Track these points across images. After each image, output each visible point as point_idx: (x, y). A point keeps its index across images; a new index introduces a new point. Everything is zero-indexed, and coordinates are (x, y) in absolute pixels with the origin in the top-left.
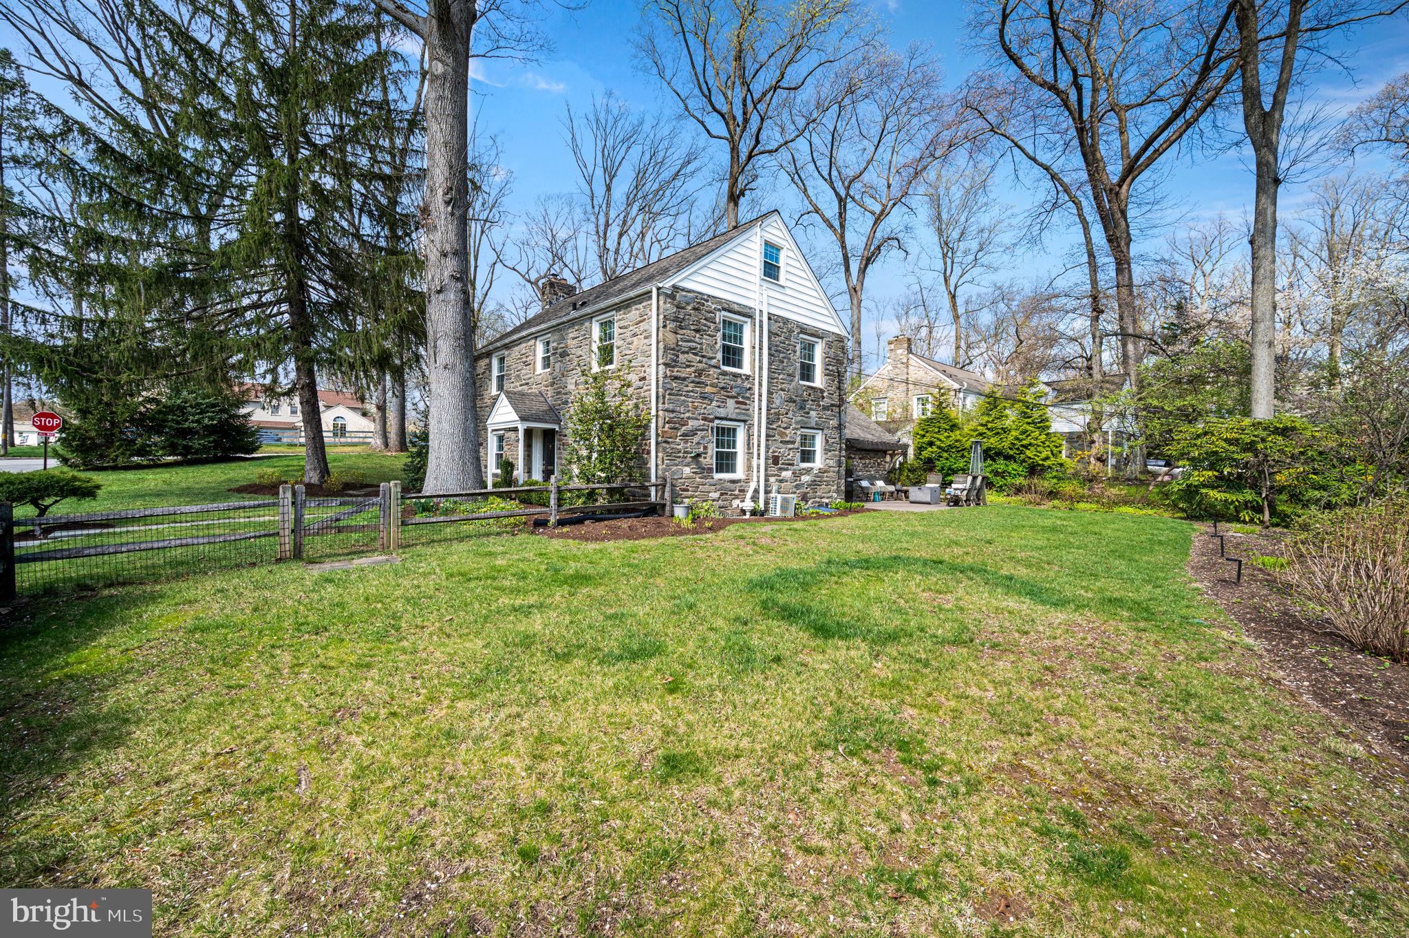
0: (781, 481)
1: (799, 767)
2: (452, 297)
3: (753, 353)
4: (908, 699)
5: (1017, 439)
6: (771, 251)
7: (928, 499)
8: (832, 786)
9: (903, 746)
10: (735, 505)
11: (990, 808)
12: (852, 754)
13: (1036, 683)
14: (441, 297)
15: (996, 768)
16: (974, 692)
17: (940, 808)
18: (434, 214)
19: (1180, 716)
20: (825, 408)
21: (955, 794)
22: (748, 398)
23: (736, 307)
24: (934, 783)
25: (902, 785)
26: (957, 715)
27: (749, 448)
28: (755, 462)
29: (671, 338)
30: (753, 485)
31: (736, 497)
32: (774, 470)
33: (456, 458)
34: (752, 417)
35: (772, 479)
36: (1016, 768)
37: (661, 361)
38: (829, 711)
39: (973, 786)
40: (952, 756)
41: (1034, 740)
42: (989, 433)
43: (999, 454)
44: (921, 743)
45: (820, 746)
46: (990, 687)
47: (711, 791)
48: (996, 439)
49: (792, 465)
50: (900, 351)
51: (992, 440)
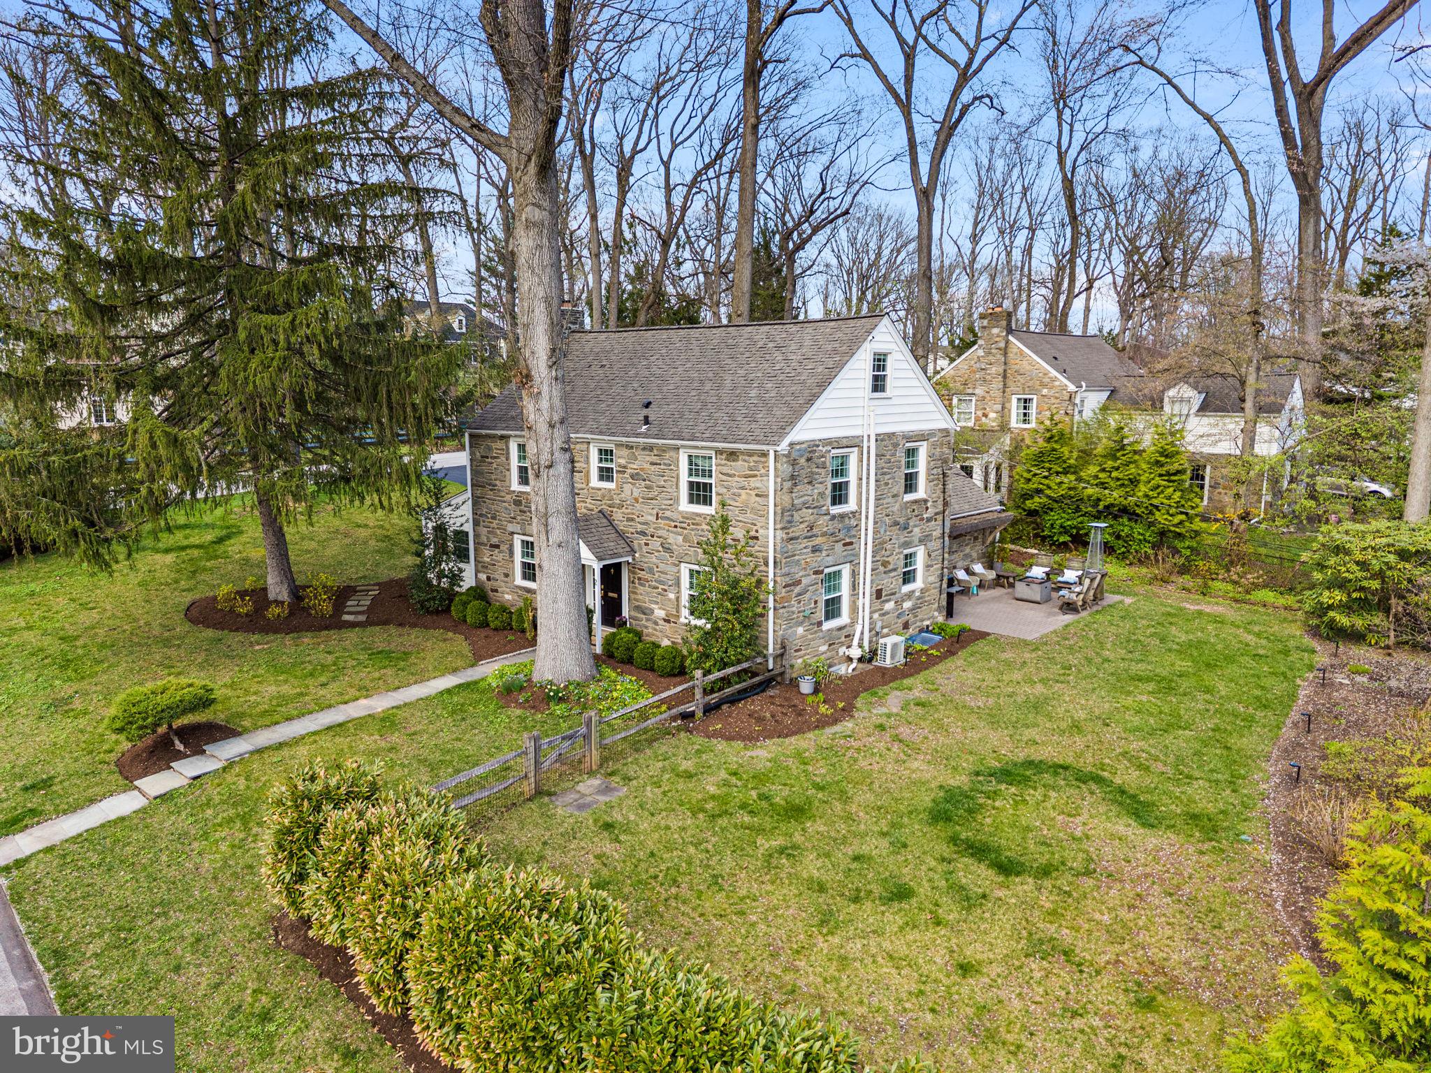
0: (883, 615)
1: (1021, 967)
2: (562, 470)
3: (860, 486)
4: (1064, 923)
5: (1146, 496)
6: (880, 362)
7: (1038, 598)
8: (1038, 975)
9: (1065, 953)
10: (841, 653)
11: (1105, 982)
12: (1043, 959)
13: (1131, 907)
14: (552, 471)
15: (1108, 963)
16: (1097, 916)
17: (1084, 983)
18: (537, 380)
19: (1200, 926)
20: (929, 520)
21: (1091, 977)
22: (854, 536)
23: (845, 442)
24: (1081, 971)
25: (1068, 973)
26: (1090, 932)
27: (854, 586)
28: (860, 603)
29: (786, 499)
30: (858, 629)
31: (842, 644)
32: (877, 605)
33: (574, 636)
34: (858, 555)
35: (876, 616)
36: (1117, 962)
37: (778, 526)
38: (1024, 933)
39: (1098, 972)
40: (1088, 957)
41: (1126, 946)
42: (1112, 484)
43: (1124, 511)
44: (1073, 951)
45: (1027, 956)
46: (1106, 911)
47: (987, 980)
48: (1121, 492)
49: (894, 594)
50: (995, 331)
51: (1115, 494)
